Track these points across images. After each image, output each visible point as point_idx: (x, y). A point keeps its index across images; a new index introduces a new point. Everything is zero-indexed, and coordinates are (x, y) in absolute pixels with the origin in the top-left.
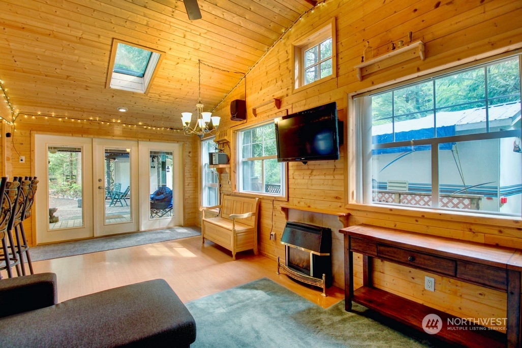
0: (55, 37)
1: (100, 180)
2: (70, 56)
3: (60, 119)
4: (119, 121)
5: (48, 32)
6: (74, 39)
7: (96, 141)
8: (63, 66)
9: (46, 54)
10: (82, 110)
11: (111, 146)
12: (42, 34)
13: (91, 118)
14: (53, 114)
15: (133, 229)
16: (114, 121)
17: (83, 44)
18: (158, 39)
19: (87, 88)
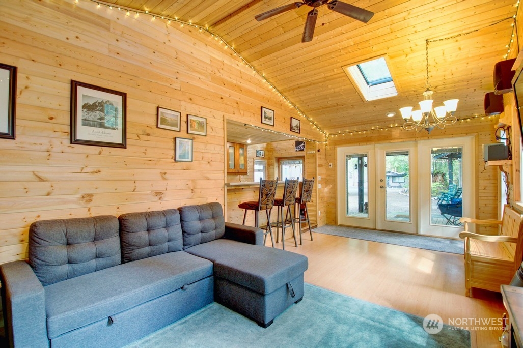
0: (314, 84)
1: (381, 181)
2: (328, 91)
3: (352, 134)
4: (396, 125)
5: (309, 83)
6: (322, 80)
7: (378, 146)
8: (330, 99)
9: (317, 95)
10: (362, 123)
11: (390, 150)
12: (308, 86)
13: (373, 128)
14: (347, 131)
15: (413, 231)
16: (391, 126)
17: (329, 80)
18: (371, 47)
19: (353, 107)
